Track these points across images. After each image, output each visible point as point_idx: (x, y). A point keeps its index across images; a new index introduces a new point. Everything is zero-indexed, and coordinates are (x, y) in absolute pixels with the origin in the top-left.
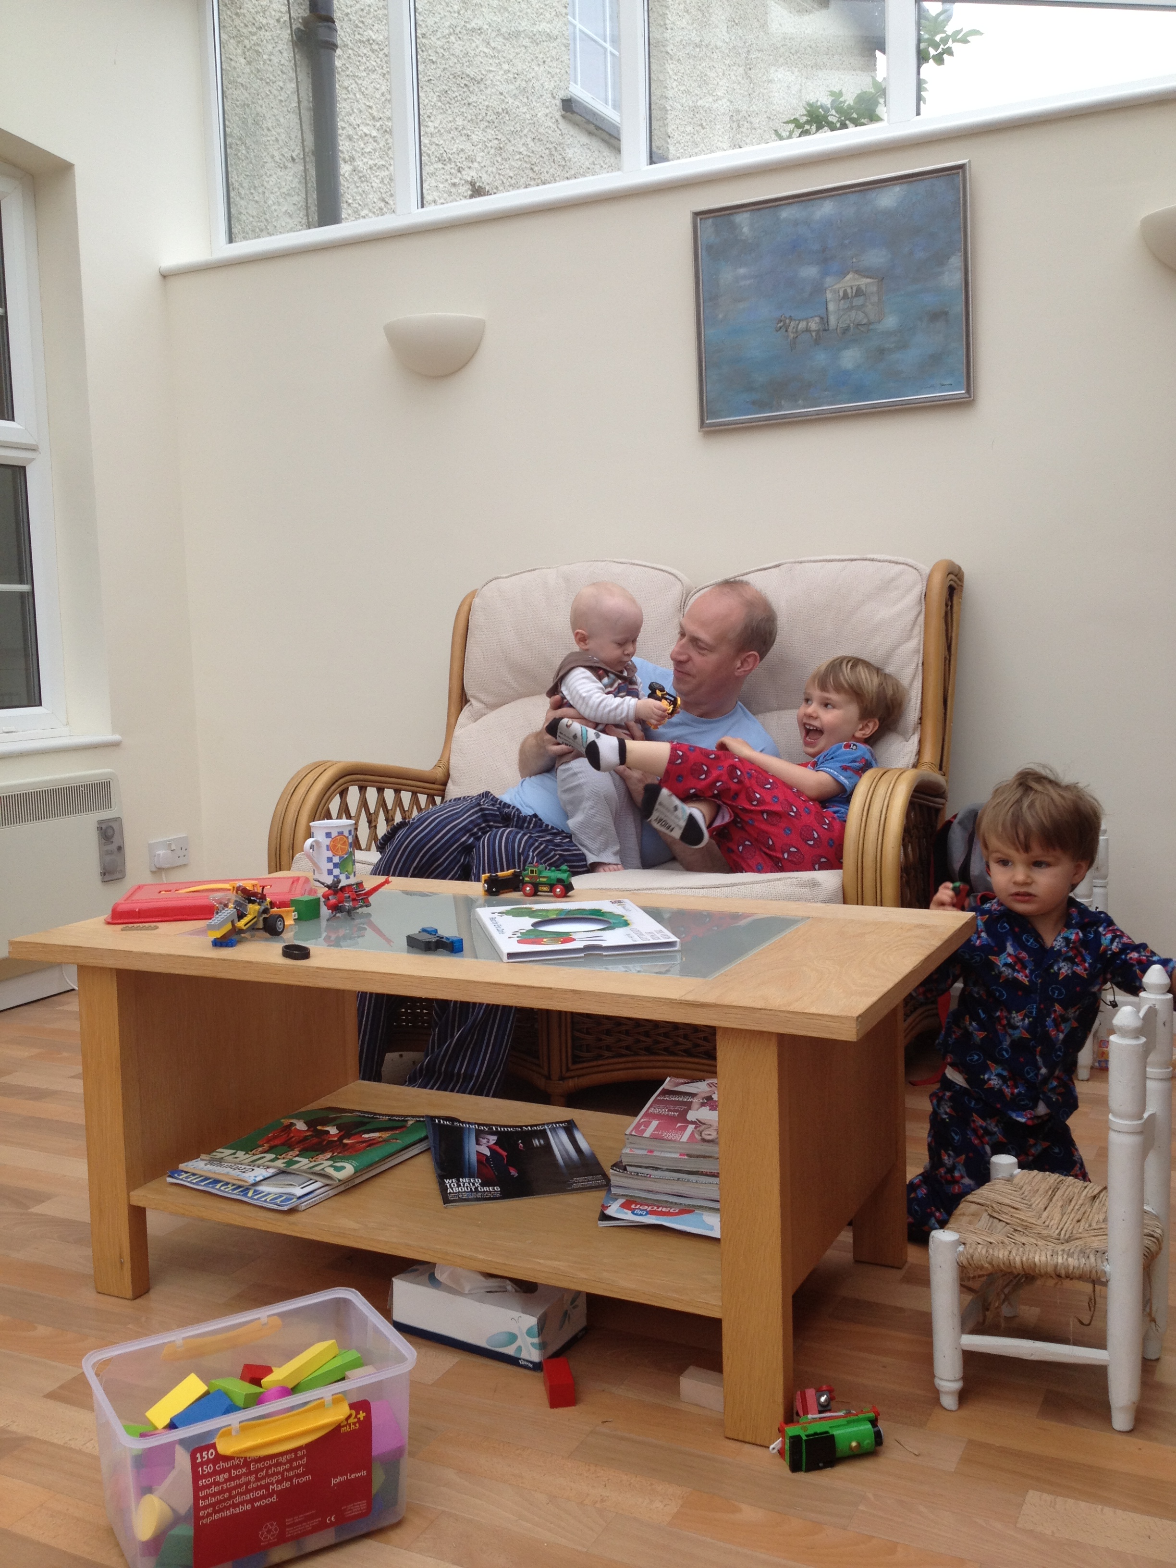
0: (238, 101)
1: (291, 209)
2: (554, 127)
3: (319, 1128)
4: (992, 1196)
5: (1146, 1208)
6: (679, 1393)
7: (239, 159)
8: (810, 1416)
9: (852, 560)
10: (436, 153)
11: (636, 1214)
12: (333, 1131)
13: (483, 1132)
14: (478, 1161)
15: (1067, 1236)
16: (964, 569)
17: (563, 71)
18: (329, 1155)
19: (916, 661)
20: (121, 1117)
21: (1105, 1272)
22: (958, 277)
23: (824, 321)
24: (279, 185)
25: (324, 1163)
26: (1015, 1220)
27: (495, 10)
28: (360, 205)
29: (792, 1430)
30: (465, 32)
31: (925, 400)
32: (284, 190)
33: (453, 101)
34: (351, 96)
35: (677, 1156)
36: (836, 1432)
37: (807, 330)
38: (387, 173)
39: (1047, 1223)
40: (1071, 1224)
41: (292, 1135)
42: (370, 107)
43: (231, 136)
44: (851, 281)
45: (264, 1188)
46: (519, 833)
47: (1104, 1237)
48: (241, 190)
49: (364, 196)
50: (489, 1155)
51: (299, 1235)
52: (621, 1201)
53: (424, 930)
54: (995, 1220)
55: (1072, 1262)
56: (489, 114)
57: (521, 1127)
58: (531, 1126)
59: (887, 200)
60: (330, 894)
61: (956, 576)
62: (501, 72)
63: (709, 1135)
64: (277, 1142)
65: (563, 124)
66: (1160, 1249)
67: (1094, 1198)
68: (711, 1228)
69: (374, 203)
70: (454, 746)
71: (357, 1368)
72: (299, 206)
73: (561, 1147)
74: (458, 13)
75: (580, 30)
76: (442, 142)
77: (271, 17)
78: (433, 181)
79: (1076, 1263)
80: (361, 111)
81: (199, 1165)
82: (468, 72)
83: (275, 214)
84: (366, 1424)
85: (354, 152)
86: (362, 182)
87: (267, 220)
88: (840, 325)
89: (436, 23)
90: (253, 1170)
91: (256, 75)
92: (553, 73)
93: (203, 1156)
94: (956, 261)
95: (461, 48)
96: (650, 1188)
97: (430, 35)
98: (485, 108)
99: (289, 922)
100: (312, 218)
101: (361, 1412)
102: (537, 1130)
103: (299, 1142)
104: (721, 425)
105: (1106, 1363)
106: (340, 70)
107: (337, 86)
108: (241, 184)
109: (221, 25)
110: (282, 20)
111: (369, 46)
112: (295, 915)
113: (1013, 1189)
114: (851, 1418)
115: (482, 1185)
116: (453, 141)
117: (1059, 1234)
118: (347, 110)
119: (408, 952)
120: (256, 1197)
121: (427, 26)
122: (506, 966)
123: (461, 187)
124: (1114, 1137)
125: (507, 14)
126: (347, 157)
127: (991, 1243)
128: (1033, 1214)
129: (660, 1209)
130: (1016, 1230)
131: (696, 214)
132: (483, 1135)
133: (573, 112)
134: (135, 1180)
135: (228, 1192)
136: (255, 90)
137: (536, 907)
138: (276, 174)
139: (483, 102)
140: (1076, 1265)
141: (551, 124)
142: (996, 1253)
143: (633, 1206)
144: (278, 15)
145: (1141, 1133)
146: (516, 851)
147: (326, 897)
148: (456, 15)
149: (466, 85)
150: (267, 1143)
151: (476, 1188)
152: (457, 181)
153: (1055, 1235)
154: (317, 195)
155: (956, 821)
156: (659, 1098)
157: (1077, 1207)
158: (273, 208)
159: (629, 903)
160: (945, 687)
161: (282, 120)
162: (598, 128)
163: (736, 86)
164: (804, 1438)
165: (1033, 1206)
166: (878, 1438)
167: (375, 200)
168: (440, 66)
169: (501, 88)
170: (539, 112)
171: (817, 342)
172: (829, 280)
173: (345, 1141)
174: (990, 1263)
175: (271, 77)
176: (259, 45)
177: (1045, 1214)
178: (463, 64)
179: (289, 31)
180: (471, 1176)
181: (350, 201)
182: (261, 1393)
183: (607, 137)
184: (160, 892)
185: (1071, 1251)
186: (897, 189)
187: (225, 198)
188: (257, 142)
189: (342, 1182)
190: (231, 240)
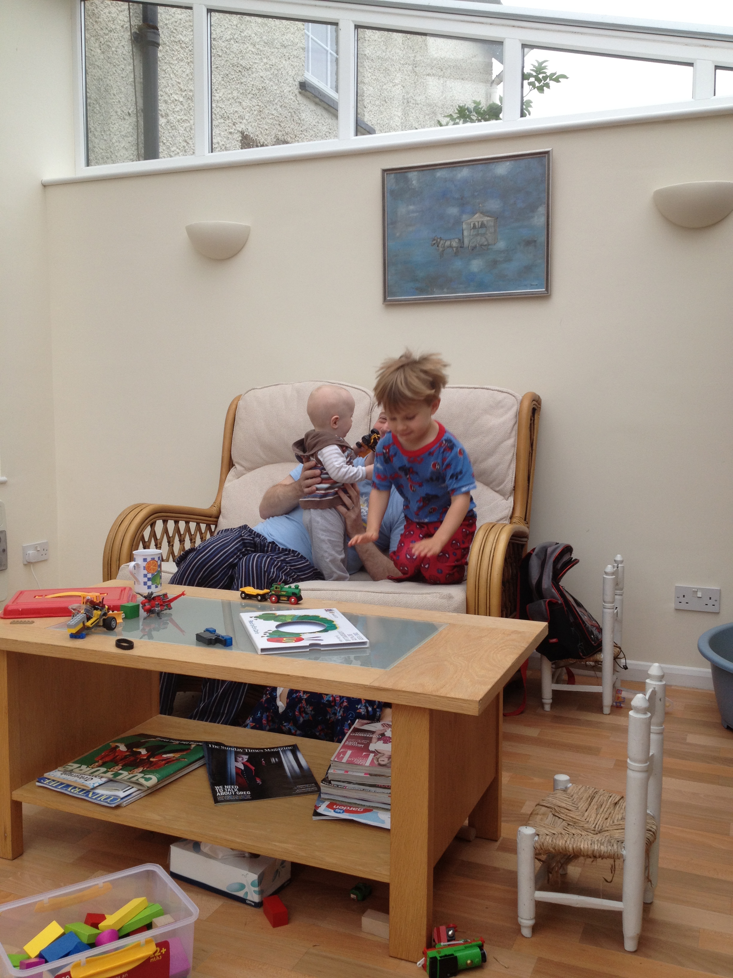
0: (95, 76)
1: (127, 145)
2: (294, 99)
3: (134, 749)
4: (555, 801)
5: (648, 812)
6: (361, 927)
7: (95, 113)
8: (442, 944)
9: (475, 388)
10: (220, 113)
11: (337, 812)
12: (143, 752)
13: (239, 753)
14: (237, 773)
15: (600, 828)
16: (541, 397)
17: (301, 65)
18: (141, 769)
19: (512, 452)
20: (7, 745)
21: (623, 855)
22: (543, 219)
23: (461, 241)
24: (119, 130)
25: (138, 775)
26: (568, 817)
27: (259, 25)
28: (171, 144)
29: (432, 953)
30: (240, 38)
31: (521, 294)
32: (122, 133)
33: (231, 81)
34: (167, 75)
35: (363, 775)
36: (457, 954)
37: (451, 246)
38: (188, 124)
39: (587, 820)
40: (602, 821)
41: (117, 754)
42: (179, 83)
43: (90, 98)
44: (478, 218)
45: (99, 791)
46: (265, 556)
47: (622, 831)
48: (95, 133)
49: (174, 138)
50: (243, 769)
51: (122, 823)
52: (327, 803)
53: (207, 630)
54: (556, 817)
55: (603, 848)
56: (254, 89)
57: (263, 749)
58: (270, 748)
59: (502, 169)
60: (147, 602)
61: (537, 402)
62: (262, 64)
63: (383, 761)
64: (107, 759)
65: (299, 98)
66: (655, 839)
67: (616, 804)
68: (383, 822)
69: (180, 143)
70: (224, 494)
71: (160, 916)
72: (132, 144)
73: (289, 764)
74: (236, 26)
75: (312, 38)
76: (224, 106)
77: (118, 24)
78: (217, 130)
79: (605, 849)
80: (173, 86)
81: (57, 774)
82: (241, 63)
83: (117, 148)
84: (166, 957)
85: (168, 111)
86: (173, 129)
87: (111, 152)
88: (471, 245)
89: (222, 32)
90: (92, 779)
91: (107, 61)
92: (294, 66)
93: (60, 768)
94: (542, 210)
95: (238, 48)
96: (345, 795)
97: (218, 39)
98: (251, 86)
99: (119, 620)
100: (141, 151)
101: (163, 949)
102: (274, 751)
103: (122, 760)
104: (396, 301)
105: (622, 910)
106: (161, 59)
107: (159, 69)
108: (95, 129)
109: (86, 28)
110: (125, 26)
111: (179, 45)
112: (123, 615)
113: (568, 797)
114: (467, 945)
115: (239, 790)
116: (231, 106)
117: (595, 827)
118: (165, 84)
119: (197, 645)
120: (94, 797)
121: (216, 34)
122: (259, 657)
123: (235, 135)
124: (630, 773)
125: (266, 28)
126: (164, 114)
127: (554, 834)
128: (579, 813)
129: (351, 809)
130: (569, 824)
131: (384, 171)
132: (239, 755)
133: (306, 90)
134: (16, 784)
135: (75, 793)
136: (106, 69)
137: (279, 613)
138: (118, 123)
139: (250, 82)
140: (606, 850)
141: (292, 97)
142: (557, 842)
143: (335, 807)
144: (122, 23)
145: (647, 771)
146: (263, 570)
147: (143, 604)
148: (235, 27)
149: (240, 71)
150: (101, 759)
151: (235, 792)
152: (232, 131)
153: (592, 828)
154: (144, 137)
155: (534, 553)
156: (351, 734)
157: (605, 810)
158: (116, 144)
159: (336, 611)
160: (529, 470)
161: (123, 89)
162: (321, 101)
163: (407, 78)
164: (439, 958)
165: (580, 808)
166: (484, 958)
167: (181, 141)
168: (224, 58)
169: (261, 74)
170: (285, 89)
171: (456, 254)
172: (464, 217)
173: (151, 759)
174: (554, 849)
175: (117, 62)
176: (110, 42)
177: (586, 814)
178: (238, 58)
179: (129, 34)
180: (232, 784)
181: (165, 141)
182: (99, 934)
183: (327, 107)
184: (35, 597)
185: (603, 841)
186: (508, 163)
187: (85, 138)
188: (107, 103)
189: (149, 788)
190: (88, 164)
